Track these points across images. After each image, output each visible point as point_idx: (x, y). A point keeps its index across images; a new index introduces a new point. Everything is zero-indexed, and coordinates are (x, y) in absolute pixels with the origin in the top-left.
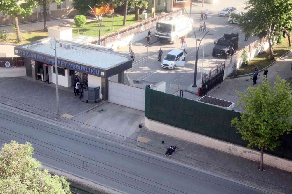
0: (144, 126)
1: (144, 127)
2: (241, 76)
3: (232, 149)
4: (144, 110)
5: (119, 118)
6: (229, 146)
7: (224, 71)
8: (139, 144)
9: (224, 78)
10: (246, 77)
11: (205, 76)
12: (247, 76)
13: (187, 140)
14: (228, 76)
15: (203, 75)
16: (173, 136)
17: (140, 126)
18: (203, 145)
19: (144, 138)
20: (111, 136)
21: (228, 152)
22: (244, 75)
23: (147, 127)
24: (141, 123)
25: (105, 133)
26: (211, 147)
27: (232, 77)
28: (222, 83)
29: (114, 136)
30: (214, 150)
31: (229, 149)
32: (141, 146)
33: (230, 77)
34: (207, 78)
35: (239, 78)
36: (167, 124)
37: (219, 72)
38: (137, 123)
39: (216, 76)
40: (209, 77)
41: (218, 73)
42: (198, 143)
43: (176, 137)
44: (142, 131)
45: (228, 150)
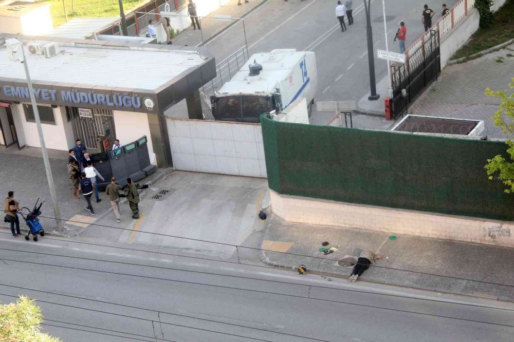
0: (271, 212)
1: (272, 216)
2: (482, 52)
3: (496, 234)
4: (264, 173)
5: (206, 203)
6: (489, 228)
7: (439, 48)
8: (268, 260)
9: (443, 65)
10: (496, 52)
11: (397, 68)
12: (497, 50)
13: (382, 230)
14: (451, 59)
15: (391, 67)
16: (347, 226)
17: (263, 216)
18: (422, 235)
19: (277, 243)
20: (197, 250)
21: (489, 242)
22: (491, 49)
23: (279, 214)
24: (264, 207)
25: (182, 247)
26: (444, 237)
27: (461, 59)
28: (440, 79)
29: (204, 250)
30: (453, 243)
31: (489, 235)
32: (275, 263)
33: (455, 61)
34: (402, 71)
35: (478, 60)
36: (328, 199)
37: (428, 54)
38: (253, 210)
39: (424, 64)
40: (406, 69)
41: (427, 56)
42: (411, 234)
43: (355, 226)
44: (270, 225)
45: (488, 238)
